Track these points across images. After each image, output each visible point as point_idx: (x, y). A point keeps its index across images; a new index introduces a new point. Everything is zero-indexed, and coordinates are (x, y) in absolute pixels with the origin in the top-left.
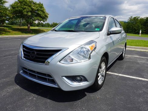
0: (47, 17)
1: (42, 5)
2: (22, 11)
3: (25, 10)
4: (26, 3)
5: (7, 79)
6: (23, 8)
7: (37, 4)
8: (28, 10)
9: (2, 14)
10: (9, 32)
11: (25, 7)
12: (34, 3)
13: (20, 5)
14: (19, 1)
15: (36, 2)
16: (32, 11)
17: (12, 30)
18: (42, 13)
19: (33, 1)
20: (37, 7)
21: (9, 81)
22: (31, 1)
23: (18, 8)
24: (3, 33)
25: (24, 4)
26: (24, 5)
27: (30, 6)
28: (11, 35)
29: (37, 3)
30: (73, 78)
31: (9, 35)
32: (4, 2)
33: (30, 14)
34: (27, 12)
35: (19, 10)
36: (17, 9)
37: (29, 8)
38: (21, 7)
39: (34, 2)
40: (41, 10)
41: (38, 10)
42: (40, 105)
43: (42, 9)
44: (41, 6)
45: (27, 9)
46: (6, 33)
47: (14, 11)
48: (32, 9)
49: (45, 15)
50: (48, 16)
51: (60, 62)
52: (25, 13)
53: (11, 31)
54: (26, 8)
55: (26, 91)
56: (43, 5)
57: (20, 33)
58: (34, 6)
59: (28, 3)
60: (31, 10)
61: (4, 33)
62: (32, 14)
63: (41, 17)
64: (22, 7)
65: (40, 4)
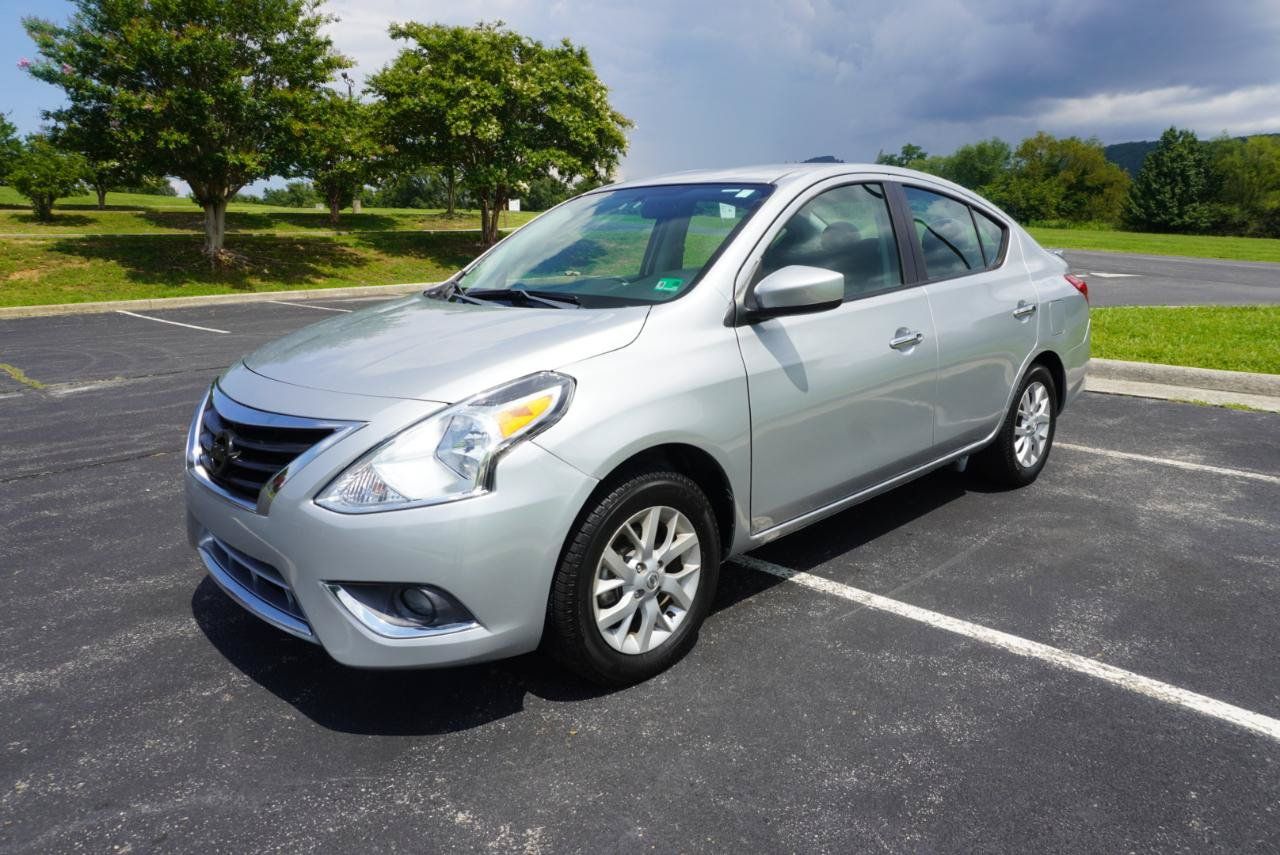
0: (618, 143)
1: (582, 57)
2: (445, 113)
3: (464, 108)
4: (470, 57)
5: (162, 579)
6: (447, 93)
7: (547, 55)
8: (479, 104)
9: (309, 144)
10: (360, 263)
11: (463, 82)
12: (527, 54)
13: (432, 73)
14: (425, 46)
15: (538, 45)
16: (511, 109)
17: (377, 246)
18: (579, 114)
19: (518, 39)
20: (541, 81)
21: (164, 593)
22: (503, 40)
23: (413, 93)
24: (318, 274)
25: (457, 62)
26: (459, 69)
27: (495, 77)
28: (370, 281)
29: (547, 48)
30: (392, 597)
31: (358, 284)
32: (330, 65)
33: (492, 130)
34: (476, 119)
35: (424, 107)
36: (408, 102)
37: (492, 90)
38: (436, 88)
39: (522, 47)
40: (571, 98)
41: (550, 98)
42: (230, 731)
43: (579, 91)
44: (572, 65)
45: (477, 97)
46: (340, 272)
47: (392, 117)
48: (508, 92)
49: (600, 133)
50: (627, 135)
51: (319, 501)
52: (463, 128)
53: (372, 253)
54: (466, 92)
55: (216, 651)
56: (591, 57)
57: (427, 264)
58: (523, 75)
59: (482, 53)
60: (501, 103)
61: (327, 269)
62: (508, 132)
63: (573, 149)
64: (446, 84)
65: (563, 55)
